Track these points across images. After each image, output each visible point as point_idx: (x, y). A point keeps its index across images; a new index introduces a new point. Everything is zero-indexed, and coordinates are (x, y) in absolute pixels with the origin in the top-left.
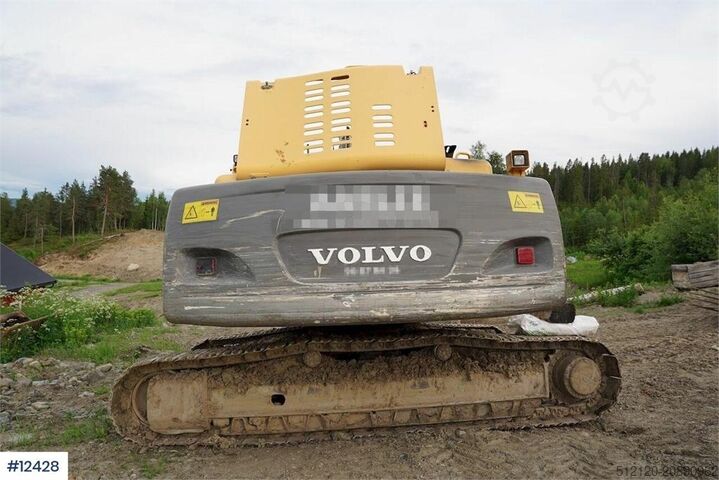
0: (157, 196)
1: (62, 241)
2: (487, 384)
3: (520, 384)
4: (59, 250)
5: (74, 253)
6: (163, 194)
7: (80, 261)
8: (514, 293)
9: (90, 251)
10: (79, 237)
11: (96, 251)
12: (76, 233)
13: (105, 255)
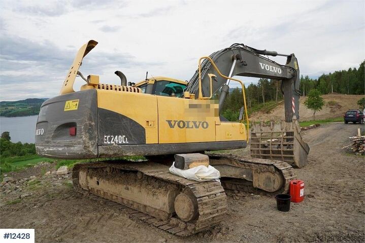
0: (304, 78)
1: (259, 106)
2: (146, 195)
3: (158, 200)
4: (258, 110)
5: (264, 111)
6: (307, 77)
7: (266, 115)
8: (60, 149)
9: (271, 109)
10: (266, 103)
11: (274, 109)
12: (265, 101)
13: (278, 111)
